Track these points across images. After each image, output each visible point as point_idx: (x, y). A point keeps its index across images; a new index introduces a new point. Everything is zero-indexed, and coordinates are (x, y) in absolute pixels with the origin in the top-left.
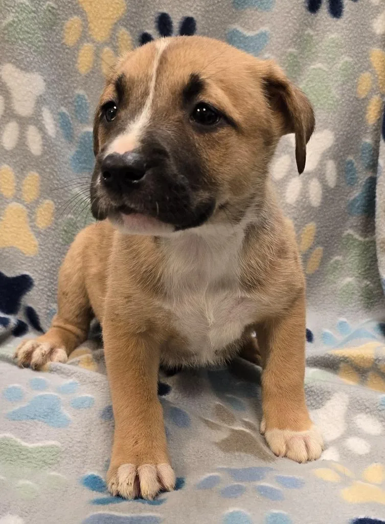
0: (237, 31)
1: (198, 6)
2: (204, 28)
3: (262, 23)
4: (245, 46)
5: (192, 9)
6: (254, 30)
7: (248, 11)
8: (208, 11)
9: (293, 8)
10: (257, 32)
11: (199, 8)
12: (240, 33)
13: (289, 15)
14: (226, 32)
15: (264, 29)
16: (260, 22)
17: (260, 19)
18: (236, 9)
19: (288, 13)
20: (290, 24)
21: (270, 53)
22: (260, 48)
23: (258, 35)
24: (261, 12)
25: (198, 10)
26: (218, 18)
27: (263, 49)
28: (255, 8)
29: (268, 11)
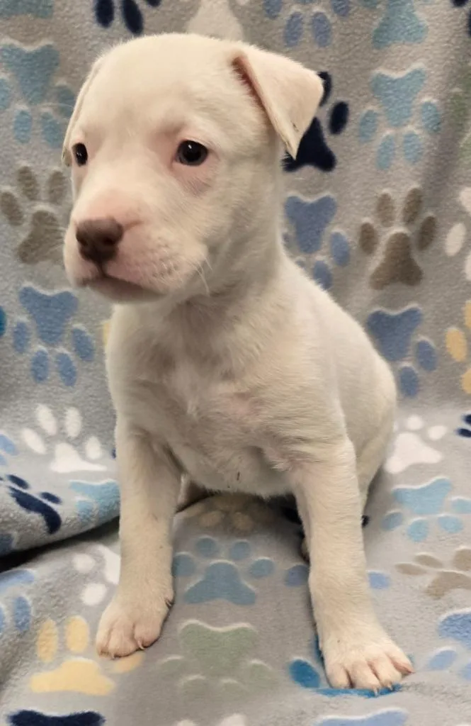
0: (383, 76)
1: (331, 57)
2: (341, 82)
3: (414, 59)
4: (395, 91)
5: (325, 62)
6: (404, 69)
7: (394, 48)
8: (343, 61)
9: (453, 36)
10: (408, 71)
11: (332, 59)
12: (387, 77)
13: (451, 45)
14: (369, 80)
15: (417, 65)
16: (410, 57)
17: (410, 54)
18: (378, 48)
19: (448, 42)
20: (453, 57)
21: (430, 95)
22: (415, 91)
23: (410, 74)
24: (410, 45)
25: (332, 62)
26: (356, 67)
27: (419, 91)
28: (401, 42)
29: (419, 43)
